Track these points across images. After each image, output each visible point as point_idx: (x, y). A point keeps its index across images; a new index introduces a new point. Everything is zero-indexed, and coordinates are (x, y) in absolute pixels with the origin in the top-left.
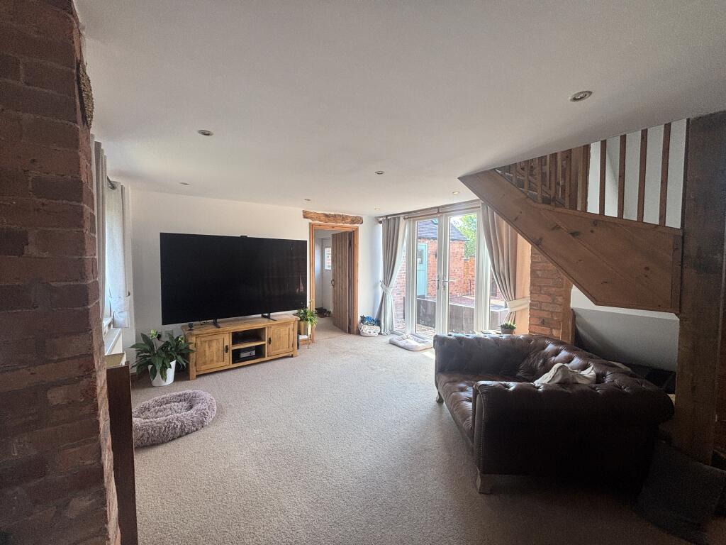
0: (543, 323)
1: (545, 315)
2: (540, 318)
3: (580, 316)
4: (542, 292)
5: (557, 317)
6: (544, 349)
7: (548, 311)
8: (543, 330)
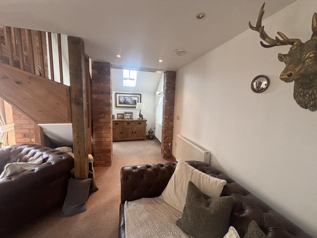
0: (25, 136)
1: (26, 131)
2: (22, 133)
3: (45, 129)
4: (22, 118)
5: (33, 131)
6: (21, 151)
7: (27, 129)
8: (25, 140)
